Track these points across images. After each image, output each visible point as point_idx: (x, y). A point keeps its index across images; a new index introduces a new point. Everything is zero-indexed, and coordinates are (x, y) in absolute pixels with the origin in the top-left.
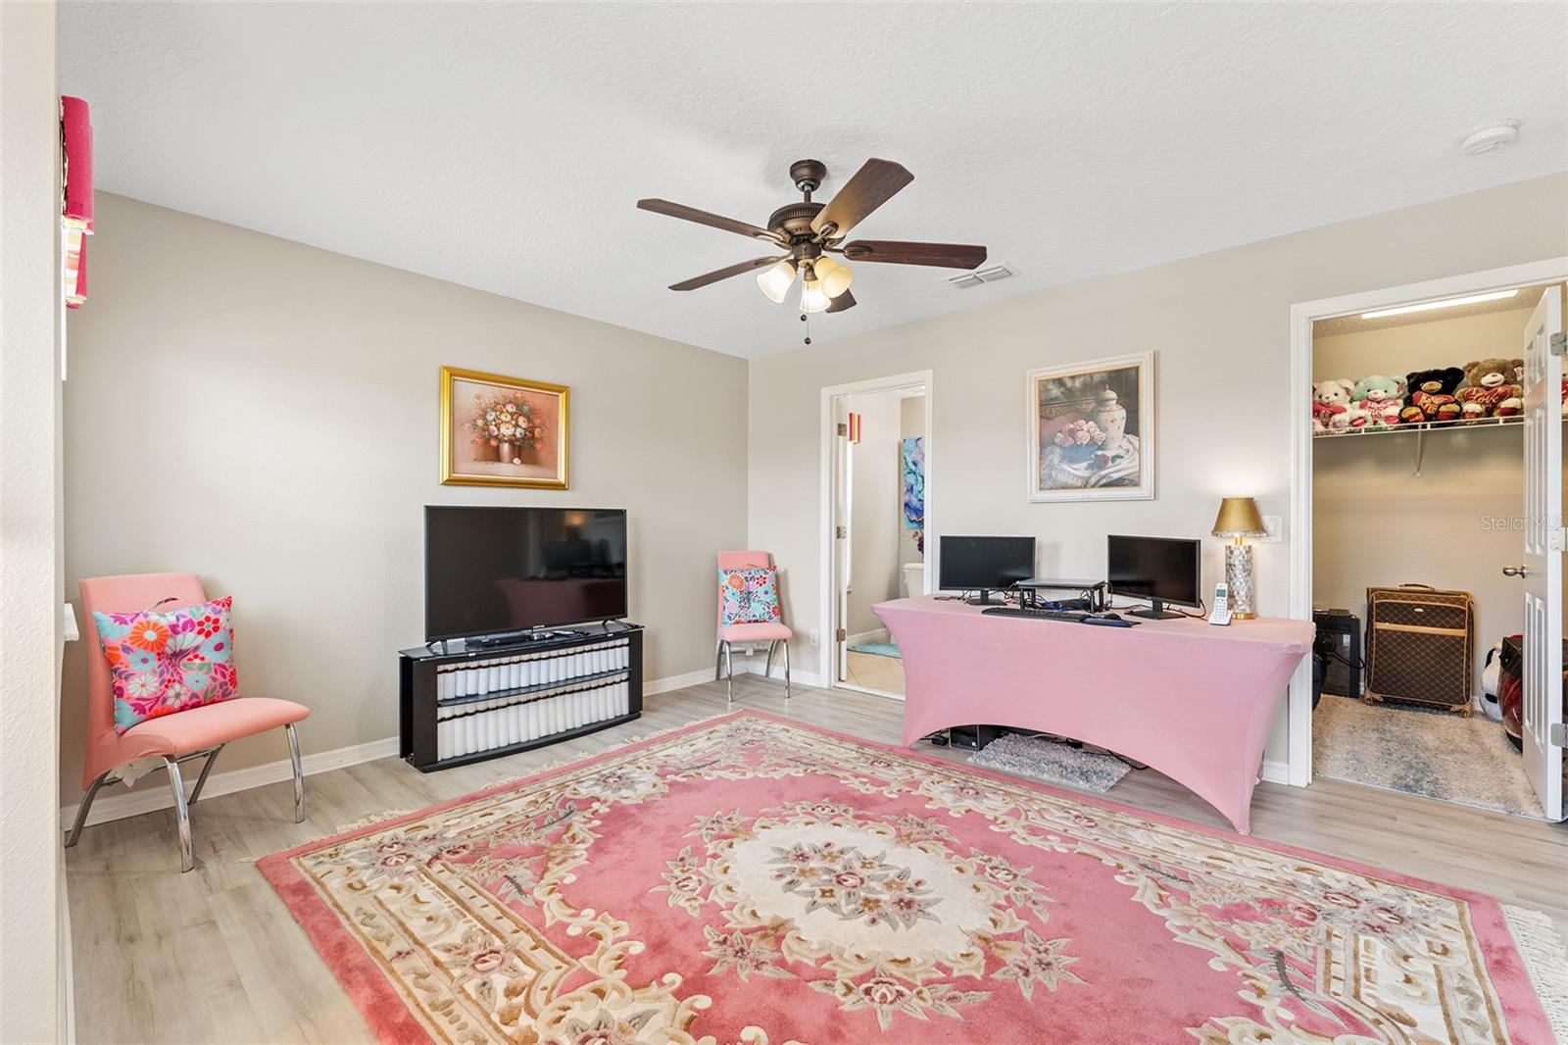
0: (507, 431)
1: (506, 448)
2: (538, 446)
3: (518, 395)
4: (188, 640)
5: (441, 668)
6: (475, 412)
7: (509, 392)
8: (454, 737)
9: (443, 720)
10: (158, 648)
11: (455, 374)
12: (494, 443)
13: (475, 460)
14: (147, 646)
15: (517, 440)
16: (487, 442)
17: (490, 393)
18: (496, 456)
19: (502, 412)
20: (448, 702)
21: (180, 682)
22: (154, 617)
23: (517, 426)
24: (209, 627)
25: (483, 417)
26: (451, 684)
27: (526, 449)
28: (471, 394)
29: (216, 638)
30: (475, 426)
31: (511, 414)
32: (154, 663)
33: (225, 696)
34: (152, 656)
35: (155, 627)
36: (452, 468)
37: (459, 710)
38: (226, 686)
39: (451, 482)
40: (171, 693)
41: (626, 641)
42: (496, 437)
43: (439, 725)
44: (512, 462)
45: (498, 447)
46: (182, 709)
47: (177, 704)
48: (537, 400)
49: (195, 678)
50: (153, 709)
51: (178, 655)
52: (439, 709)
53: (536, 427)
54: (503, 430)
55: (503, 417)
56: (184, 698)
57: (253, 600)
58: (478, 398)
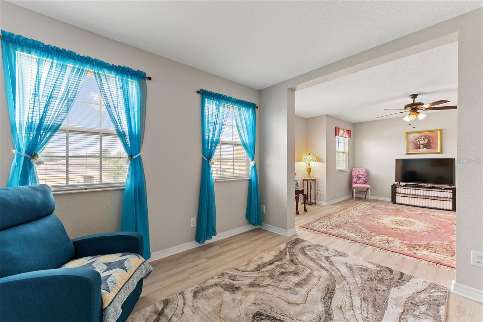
0: (422, 142)
1: (422, 146)
2: (431, 144)
3: (425, 134)
4: (361, 176)
5: (398, 187)
6: (413, 140)
7: (423, 134)
8: (399, 199)
9: (397, 196)
10: (357, 176)
11: (408, 133)
12: (418, 145)
13: (414, 149)
14: (356, 176)
15: (425, 144)
16: (416, 145)
17: (417, 135)
18: (419, 148)
19: (420, 139)
20: (399, 193)
21: (359, 181)
22: (357, 173)
23: (425, 141)
24: (363, 175)
25: (416, 140)
26: (399, 190)
27: (427, 146)
28: (412, 137)
29: (364, 176)
30: (413, 142)
31: (423, 139)
32: (356, 178)
33: (365, 184)
34: (356, 177)
35: (357, 174)
36: (408, 150)
37: (401, 195)
38: (365, 182)
39: (407, 154)
40: (357, 182)
41: (451, 191)
42: (419, 144)
43: (396, 197)
44: (423, 149)
45: (419, 146)
46: (359, 184)
47: (358, 183)
48: (431, 134)
49: (361, 181)
50: (356, 183)
51: (360, 178)
52: (396, 194)
53: (431, 140)
54: (421, 142)
55: (421, 140)
56: (359, 183)
58: (414, 137)
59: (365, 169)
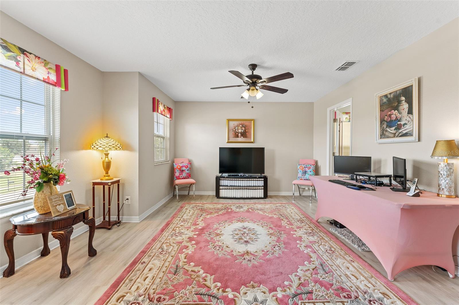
0: (240, 131)
1: (240, 134)
2: (247, 133)
3: (243, 123)
4: (184, 168)
5: (221, 179)
6: (233, 128)
7: (240, 122)
8: (223, 193)
9: (221, 189)
10: (180, 169)
11: (229, 120)
12: (237, 134)
13: (233, 138)
14: (178, 169)
15: (242, 132)
16: (236, 133)
17: (236, 123)
18: (237, 136)
19: (239, 127)
20: (222, 186)
21: (182, 175)
22: (180, 164)
23: (242, 129)
24: (186, 167)
25: (235, 128)
26: (223, 182)
27: (244, 134)
28: (232, 124)
29: (188, 169)
30: (233, 130)
31: (241, 127)
32: (179, 171)
33: (188, 178)
34: (179, 170)
35: (180, 166)
36: (228, 139)
37: (224, 188)
38: (189, 176)
39: (228, 142)
40: (180, 176)
41: (263, 179)
42: (238, 132)
43: (220, 190)
44: (241, 137)
45: (238, 134)
46: (182, 179)
47: (181, 178)
48: (247, 123)
49: (184, 175)
50: (178, 178)
51: (183, 171)
52: (220, 187)
53: (246, 129)
54: (239, 131)
55: (239, 128)
56: (182, 177)
57: (197, 163)
58: (234, 124)
59: (189, 159)
